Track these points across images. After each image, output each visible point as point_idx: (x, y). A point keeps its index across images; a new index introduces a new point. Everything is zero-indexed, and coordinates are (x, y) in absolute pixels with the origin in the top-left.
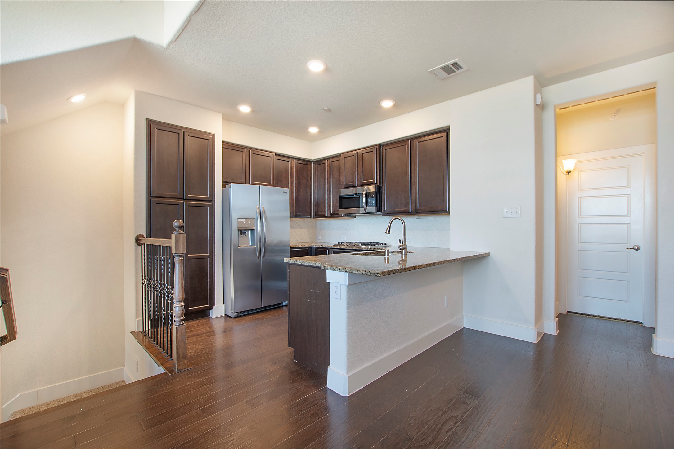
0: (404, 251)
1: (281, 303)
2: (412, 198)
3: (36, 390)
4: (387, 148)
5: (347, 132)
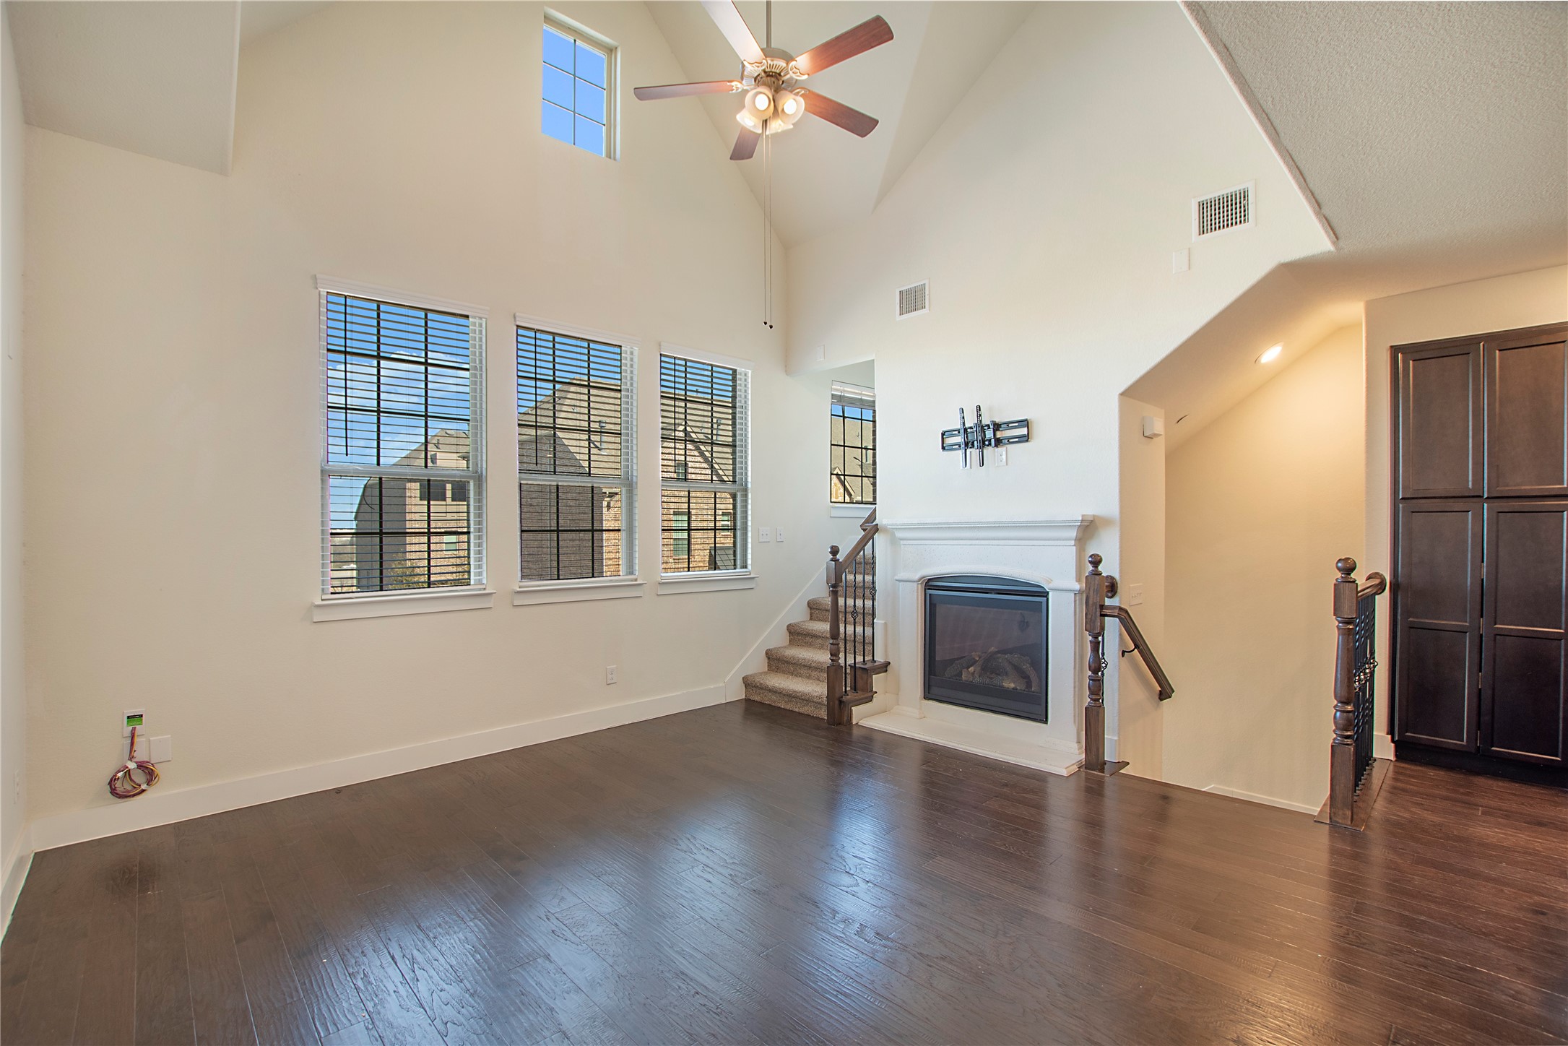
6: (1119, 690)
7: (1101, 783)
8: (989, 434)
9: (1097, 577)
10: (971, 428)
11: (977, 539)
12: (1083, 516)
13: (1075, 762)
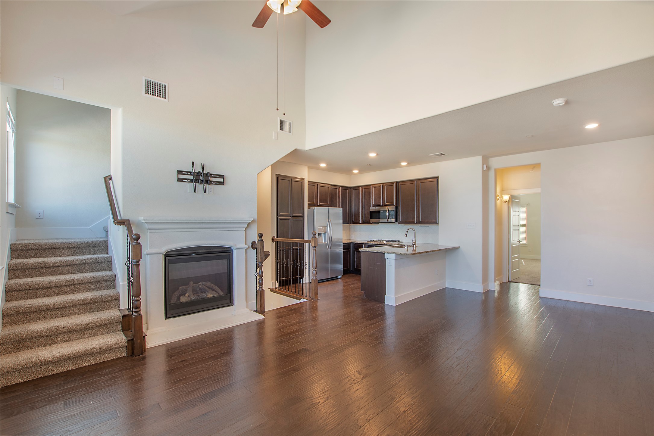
0: (415, 245)
1: (337, 277)
2: (417, 215)
4: (401, 184)
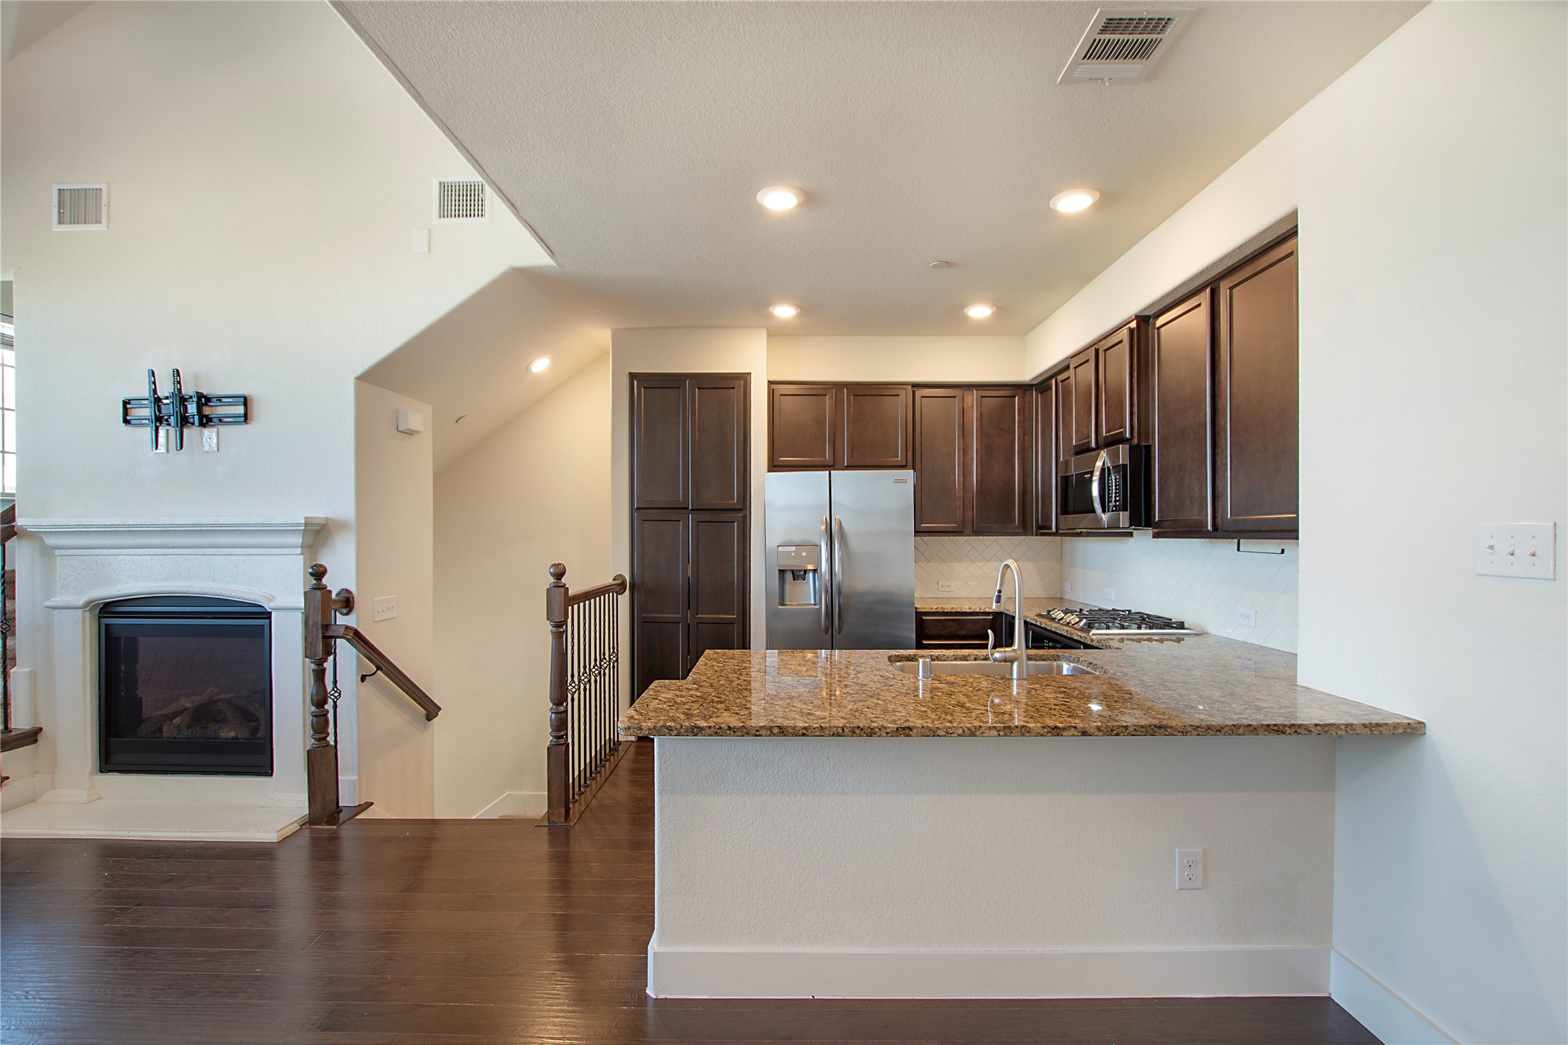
0: (1015, 664)
2: (1217, 482)
3: (523, 793)
4: (1159, 321)
5: (1076, 295)
6: (358, 722)
7: (334, 839)
8: (192, 408)
9: (319, 592)
10: (167, 398)
11: (174, 547)
12: (306, 518)
13: (298, 818)
